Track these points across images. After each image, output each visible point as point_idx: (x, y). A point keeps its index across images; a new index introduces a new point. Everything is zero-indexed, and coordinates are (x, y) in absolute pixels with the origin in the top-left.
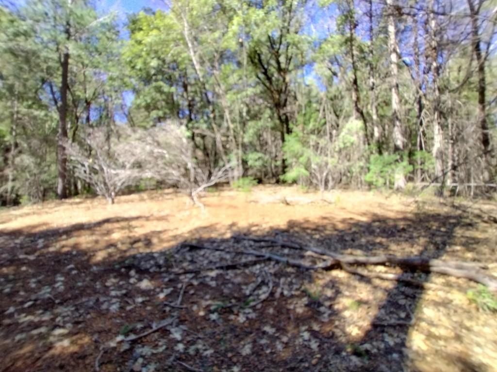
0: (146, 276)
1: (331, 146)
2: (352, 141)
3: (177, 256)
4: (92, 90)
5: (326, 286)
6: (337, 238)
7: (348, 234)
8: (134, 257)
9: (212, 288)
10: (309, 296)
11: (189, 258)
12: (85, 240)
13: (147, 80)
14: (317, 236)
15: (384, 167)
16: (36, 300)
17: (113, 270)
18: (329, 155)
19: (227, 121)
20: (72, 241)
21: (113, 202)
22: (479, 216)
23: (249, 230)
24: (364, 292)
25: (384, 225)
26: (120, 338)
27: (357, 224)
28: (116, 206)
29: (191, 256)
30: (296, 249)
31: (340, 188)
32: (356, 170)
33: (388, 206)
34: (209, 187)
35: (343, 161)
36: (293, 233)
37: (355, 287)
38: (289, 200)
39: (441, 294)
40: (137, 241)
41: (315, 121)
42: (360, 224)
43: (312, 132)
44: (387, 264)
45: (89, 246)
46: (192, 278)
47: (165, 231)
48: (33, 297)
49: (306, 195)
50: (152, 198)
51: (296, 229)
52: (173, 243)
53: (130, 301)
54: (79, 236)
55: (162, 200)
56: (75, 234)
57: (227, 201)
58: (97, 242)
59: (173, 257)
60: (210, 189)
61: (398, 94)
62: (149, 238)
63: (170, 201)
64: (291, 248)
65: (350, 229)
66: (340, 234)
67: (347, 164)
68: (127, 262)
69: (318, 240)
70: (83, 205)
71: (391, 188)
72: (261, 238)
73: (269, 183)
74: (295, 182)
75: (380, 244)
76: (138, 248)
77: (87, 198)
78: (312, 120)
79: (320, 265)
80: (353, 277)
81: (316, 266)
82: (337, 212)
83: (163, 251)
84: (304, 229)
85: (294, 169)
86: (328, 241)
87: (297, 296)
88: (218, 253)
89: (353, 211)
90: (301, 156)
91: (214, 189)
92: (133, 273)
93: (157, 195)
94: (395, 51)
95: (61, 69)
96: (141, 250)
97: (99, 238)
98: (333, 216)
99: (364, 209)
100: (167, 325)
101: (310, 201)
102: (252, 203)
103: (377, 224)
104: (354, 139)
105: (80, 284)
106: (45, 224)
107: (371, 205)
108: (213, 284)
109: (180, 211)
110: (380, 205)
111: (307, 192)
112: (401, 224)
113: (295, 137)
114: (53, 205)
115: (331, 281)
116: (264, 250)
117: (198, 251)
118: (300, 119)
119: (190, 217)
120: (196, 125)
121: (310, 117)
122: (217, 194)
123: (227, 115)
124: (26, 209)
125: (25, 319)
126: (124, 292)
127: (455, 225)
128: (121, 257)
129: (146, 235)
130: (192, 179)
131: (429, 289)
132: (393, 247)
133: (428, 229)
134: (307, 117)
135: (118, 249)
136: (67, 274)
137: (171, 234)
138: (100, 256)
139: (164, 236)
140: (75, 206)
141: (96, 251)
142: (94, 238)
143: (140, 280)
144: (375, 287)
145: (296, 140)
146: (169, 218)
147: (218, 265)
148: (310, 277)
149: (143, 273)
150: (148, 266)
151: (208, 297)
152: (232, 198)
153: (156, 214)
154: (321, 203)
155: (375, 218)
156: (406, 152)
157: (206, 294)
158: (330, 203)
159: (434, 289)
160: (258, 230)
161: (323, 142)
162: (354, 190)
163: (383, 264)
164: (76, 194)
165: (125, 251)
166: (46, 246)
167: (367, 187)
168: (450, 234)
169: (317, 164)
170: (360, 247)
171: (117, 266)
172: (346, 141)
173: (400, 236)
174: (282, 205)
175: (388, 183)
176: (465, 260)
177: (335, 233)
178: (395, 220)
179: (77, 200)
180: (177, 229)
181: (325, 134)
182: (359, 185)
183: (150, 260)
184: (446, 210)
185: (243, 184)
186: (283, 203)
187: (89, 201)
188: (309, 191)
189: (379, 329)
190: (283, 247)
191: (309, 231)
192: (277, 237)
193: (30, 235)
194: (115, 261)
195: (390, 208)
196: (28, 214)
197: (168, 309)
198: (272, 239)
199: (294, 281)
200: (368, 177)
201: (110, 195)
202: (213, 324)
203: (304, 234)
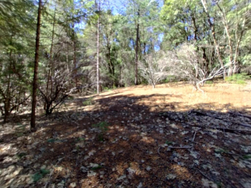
0: (174, 122)
3: (189, 116)
4: (147, 37)
8: (167, 112)
9: (215, 139)
11: (197, 119)
12: (146, 102)
13: (171, 24)
16: (135, 120)
17: (158, 116)
19: (226, 34)
20: (142, 102)
21: (155, 88)
23: (244, 110)
26: (166, 145)
28: (156, 89)
29: (198, 118)
34: (207, 80)
40: (167, 105)
45: (148, 104)
46: (200, 130)
47: (181, 103)
48: (134, 119)
50: (172, 86)
52: (186, 109)
53: (168, 131)
54: (144, 100)
55: (177, 87)
56: (143, 99)
57: (221, 89)
58: (151, 103)
59: (187, 116)
60: (208, 82)
62: (173, 105)
63: (181, 88)
68: (164, 114)
70: (143, 88)
76: (168, 109)
77: (144, 85)
83: (181, 112)
88: (217, 120)
91: (211, 82)
92: (167, 119)
93: (174, 85)
95: (136, 31)
96: (170, 110)
97: (151, 102)
100: (188, 148)
102: (246, 92)
105: (147, 118)
106: (133, 94)
108: (216, 137)
109: (188, 93)
114: (133, 87)
117: (202, 116)
119: (195, 97)
120: (201, 42)
122: (213, 85)
123: (226, 30)
124: (126, 88)
125: (133, 125)
126: (164, 126)
128: (161, 111)
129: (171, 103)
130: (196, 76)
135: (160, 108)
136: (142, 113)
137: (184, 105)
138: (153, 109)
139: (181, 105)
140: (140, 88)
141: (151, 107)
142: (149, 101)
143: (171, 123)
146: (182, 97)
147: (218, 127)
149: (172, 120)
150: (175, 118)
151: (212, 143)
152: (225, 87)
153: (175, 94)
157: (211, 141)
164: (140, 83)
165: (163, 109)
166: (134, 102)
171: (160, 115)
179: (141, 86)
180: (187, 102)
183: (175, 115)
185: (236, 78)
187: (145, 87)
193: (129, 98)
194: (159, 112)
196: (127, 90)
197: (187, 141)
201: (153, 84)
202: (217, 159)
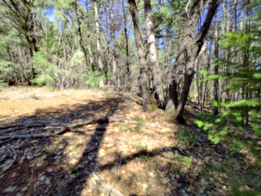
1: (67, 64)
2: (79, 62)
5: (60, 143)
6: (69, 115)
7: (75, 112)
10: (47, 153)
14: (57, 116)
15: (95, 77)
18: (66, 69)
22: (126, 98)
24: (81, 140)
25: (93, 105)
27: (81, 106)
30: (40, 127)
31: (74, 88)
32: (82, 78)
33: (97, 96)
35: (74, 73)
36: (39, 117)
37: (76, 138)
38: (37, 96)
39: (111, 130)
41: (56, 46)
42: (83, 106)
43: (54, 53)
44: (92, 123)
49: (52, 92)
51: (42, 114)
61: (100, 43)
64: (35, 127)
65: (77, 109)
66: (71, 113)
67: (76, 75)
69: (57, 118)
71: (98, 88)
72: (9, 125)
73: (22, 85)
74: (44, 84)
75: (91, 114)
78: (53, 45)
79: (57, 132)
80: (75, 134)
81: (54, 134)
82: (71, 101)
84: (48, 113)
85: (43, 75)
86: (64, 118)
87: (38, 157)
89: (80, 100)
90: (47, 67)
94: (98, 21)
98: (68, 103)
99: (85, 98)
101: (53, 96)
103: (91, 105)
104: (80, 61)
107: (89, 96)
110: (93, 96)
111: (53, 91)
112: (101, 104)
113: (41, 54)
115: (63, 140)
116: (11, 134)
118: (45, 43)
121: (52, 44)
127: (119, 102)
131: (107, 129)
132: (97, 114)
133: (110, 104)
134: (50, 43)
144: (86, 136)
145: (42, 57)
148: (49, 141)
154: (61, 97)
155: (90, 102)
156: (104, 71)
158: (67, 96)
159: (110, 129)
160: (7, 120)
161: (61, 60)
162: (81, 89)
163: (90, 123)
167: (88, 87)
168: (117, 106)
169: (58, 74)
170: (81, 118)
172: (75, 62)
173: (100, 109)
174: (32, 99)
175: (97, 85)
176: (120, 114)
177: (69, 112)
178: (99, 102)
181: (63, 56)
182: (84, 86)
184: (117, 96)
186: (32, 98)
188: (55, 90)
189: (86, 155)
190: (30, 127)
191: (52, 114)
192: (25, 122)
195: (97, 97)
198: (20, 124)
199: (36, 148)
200: (88, 82)
203: (48, 116)
